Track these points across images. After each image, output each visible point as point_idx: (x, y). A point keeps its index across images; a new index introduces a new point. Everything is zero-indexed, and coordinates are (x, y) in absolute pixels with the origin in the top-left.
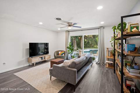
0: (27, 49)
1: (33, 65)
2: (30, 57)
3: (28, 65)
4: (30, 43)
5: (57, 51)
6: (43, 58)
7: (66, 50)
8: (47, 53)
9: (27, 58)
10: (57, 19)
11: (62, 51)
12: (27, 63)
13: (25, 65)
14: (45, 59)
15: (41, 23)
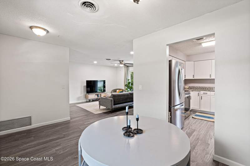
0: (85, 86)
1: (90, 101)
2: (87, 93)
3: (86, 101)
4: (87, 81)
5: (114, 90)
6: (99, 95)
7: (125, 88)
8: (104, 91)
9: (85, 94)
10: (107, 59)
11: (120, 89)
12: (85, 99)
13: (83, 101)
14: (101, 96)
15: (95, 62)
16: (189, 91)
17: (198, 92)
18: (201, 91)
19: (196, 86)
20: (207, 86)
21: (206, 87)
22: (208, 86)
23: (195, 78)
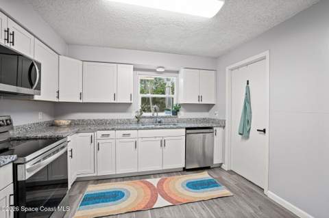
16: (58, 139)
17: (90, 134)
18: (98, 132)
19: (88, 118)
20: (108, 118)
21: (107, 120)
22: (111, 118)
23: (85, 101)
